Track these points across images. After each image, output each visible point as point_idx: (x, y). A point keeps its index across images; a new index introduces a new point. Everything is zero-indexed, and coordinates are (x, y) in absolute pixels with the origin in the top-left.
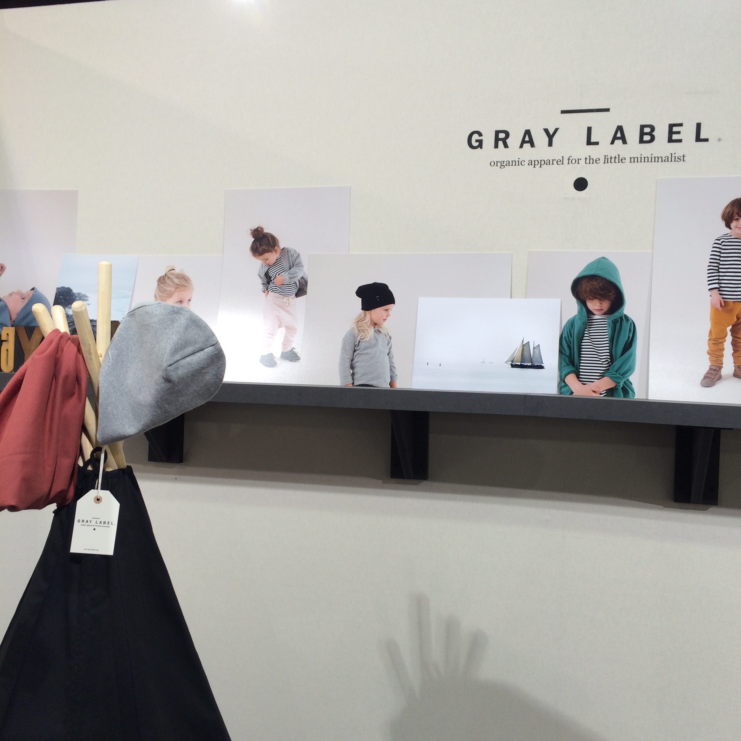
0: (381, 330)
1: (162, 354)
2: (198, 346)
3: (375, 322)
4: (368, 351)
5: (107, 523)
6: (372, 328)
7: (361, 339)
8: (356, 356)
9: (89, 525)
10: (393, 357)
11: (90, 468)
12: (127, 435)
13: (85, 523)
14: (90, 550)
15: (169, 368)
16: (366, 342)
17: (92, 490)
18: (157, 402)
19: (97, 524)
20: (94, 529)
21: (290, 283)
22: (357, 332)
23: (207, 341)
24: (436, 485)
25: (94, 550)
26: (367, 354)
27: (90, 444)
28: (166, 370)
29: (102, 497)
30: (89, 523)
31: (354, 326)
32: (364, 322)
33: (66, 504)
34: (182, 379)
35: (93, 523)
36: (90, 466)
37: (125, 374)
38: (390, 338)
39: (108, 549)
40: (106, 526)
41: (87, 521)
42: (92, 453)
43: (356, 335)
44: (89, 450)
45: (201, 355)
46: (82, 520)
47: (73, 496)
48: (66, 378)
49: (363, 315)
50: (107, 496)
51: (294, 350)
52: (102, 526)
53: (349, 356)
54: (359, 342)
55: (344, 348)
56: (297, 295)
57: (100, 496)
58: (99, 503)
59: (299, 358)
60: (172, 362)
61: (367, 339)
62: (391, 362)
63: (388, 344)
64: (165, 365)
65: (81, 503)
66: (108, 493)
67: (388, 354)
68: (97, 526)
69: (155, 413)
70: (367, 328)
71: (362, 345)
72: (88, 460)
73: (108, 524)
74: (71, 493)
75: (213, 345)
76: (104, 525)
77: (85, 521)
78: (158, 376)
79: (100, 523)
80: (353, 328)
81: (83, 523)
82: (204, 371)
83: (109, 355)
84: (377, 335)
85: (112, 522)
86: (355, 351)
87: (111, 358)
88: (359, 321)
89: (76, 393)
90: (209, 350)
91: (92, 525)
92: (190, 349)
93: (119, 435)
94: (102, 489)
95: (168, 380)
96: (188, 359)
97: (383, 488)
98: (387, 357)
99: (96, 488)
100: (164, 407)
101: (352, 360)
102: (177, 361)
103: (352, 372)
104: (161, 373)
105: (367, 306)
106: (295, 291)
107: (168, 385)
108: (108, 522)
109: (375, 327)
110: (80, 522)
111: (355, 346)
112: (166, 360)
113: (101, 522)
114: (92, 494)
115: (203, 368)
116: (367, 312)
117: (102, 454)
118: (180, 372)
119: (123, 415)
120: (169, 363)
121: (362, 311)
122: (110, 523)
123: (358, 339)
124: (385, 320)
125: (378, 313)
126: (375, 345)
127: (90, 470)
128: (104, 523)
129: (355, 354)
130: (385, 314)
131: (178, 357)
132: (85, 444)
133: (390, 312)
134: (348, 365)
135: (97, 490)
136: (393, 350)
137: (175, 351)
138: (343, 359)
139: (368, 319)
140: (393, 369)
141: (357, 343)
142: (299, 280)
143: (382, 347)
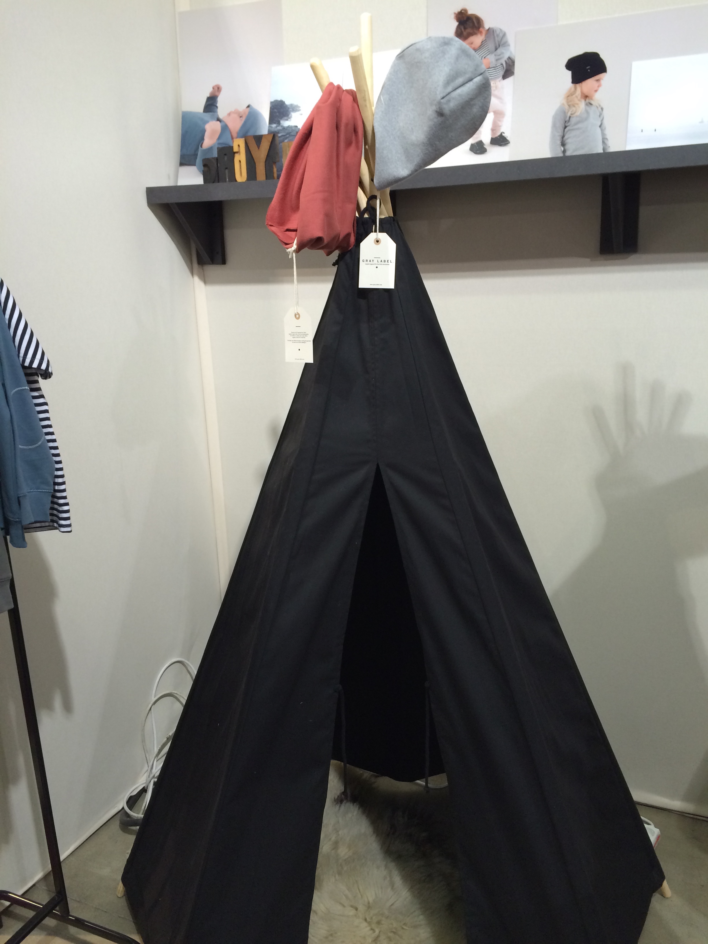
0: (592, 102)
1: (435, 88)
2: (468, 76)
3: (586, 95)
4: (580, 125)
5: (386, 261)
6: (583, 101)
7: (571, 114)
8: (567, 132)
9: (372, 264)
10: (605, 129)
11: (366, 216)
12: (401, 177)
13: (368, 262)
14: (375, 285)
15: (442, 101)
16: (577, 116)
17: (372, 233)
18: (429, 139)
19: (378, 263)
20: (377, 267)
21: (496, 65)
22: (567, 107)
23: (476, 70)
24: (644, 257)
25: (379, 285)
26: (578, 129)
27: (364, 195)
28: (439, 103)
29: (381, 239)
30: (372, 262)
31: (564, 102)
32: (574, 96)
33: (349, 249)
34: (453, 112)
35: (375, 262)
36: (366, 214)
37: (397, 118)
38: (602, 109)
39: (390, 284)
40: (386, 264)
41: (370, 261)
42: (368, 203)
43: (567, 111)
44: (364, 200)
45: (470, 87)
46: (366, 260)
47: (354, 242)
48: (347, 125)
49: (573, 89)
50: (384, 237)
51: (503, 134)
52: (383, 264)
53: (560, 133)
54: (570, 117)
55: (554, 126)
56: (505, 77)
57: (379, 239)
58: (377, 245)
59: (508, 142)
60: (445, 94)
61: (578, 113)
62: (603, 134)
63: (600, 116)
64: (439, 97)
65: (364, 245)
66: (385, 235)
67: (600, 126)
68: (379, 264)
69: (427, 151)
70: (577, 102)
71: (573, 120)
72: (364, 209)
73: (388, 262)
74: (352, 239)
75: (481, 74)
76: (385, 263)
77: (369, 261)
78: (431, 112)
79: (381, 262)
80: (563, 104)
81: (367, 263)
82: (472, 103)
83: (381, 100)
84: (588, 108)
85: (391, 261)
86: (565, 127)
87: (383, 103)
88: (569, 96)
89: (354, 142)
90: (478, 79)
91: (374, 264)
92: (460, 80)
93: (394, 178)
94: (379, 232)
95: (440, 113)
96: (459, 91)
97: (590, 266)
98: (599, 130)
99: (373, 230)
100: (435, 144)
101: (563, 137)
102: (449, 93)
103: (563, 149)
104: (434, 108)
105: (577, 79)
106: (502, 73)
107: (440, 119)
108: (388, 261)
109: (585, 100)
110: (364, 261)
111: (566, 122)
112: (440, 92)
113: (381, 260)
114: (372, 236)
115: (472, 99)
116: (578, 85)
117: (377, 200)
118: (452, 105)
119: (396, 158)
120: (442, 95)
121: (572, 84)
122: (389, 261)
123: (569, 114)
124: (596, 91)
125: (589, 84)
126: (586, 119)
127: (367, 218)
128: (385, 261)
129: (566, 130)
130: (596, 84)
131: (450, 89)
132: (360, 195)
133: (603, 82)
134: (559, 142)
135: (376, 233)
136: (605, 122)
137: (448, 83)
138: (553, 137)
139: (578, 92)
140: (606, 141)
141: (568, 119)
142: (506, 61)
143: (594, 120)
